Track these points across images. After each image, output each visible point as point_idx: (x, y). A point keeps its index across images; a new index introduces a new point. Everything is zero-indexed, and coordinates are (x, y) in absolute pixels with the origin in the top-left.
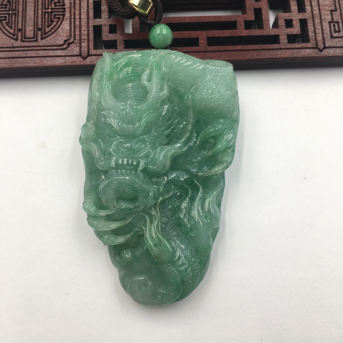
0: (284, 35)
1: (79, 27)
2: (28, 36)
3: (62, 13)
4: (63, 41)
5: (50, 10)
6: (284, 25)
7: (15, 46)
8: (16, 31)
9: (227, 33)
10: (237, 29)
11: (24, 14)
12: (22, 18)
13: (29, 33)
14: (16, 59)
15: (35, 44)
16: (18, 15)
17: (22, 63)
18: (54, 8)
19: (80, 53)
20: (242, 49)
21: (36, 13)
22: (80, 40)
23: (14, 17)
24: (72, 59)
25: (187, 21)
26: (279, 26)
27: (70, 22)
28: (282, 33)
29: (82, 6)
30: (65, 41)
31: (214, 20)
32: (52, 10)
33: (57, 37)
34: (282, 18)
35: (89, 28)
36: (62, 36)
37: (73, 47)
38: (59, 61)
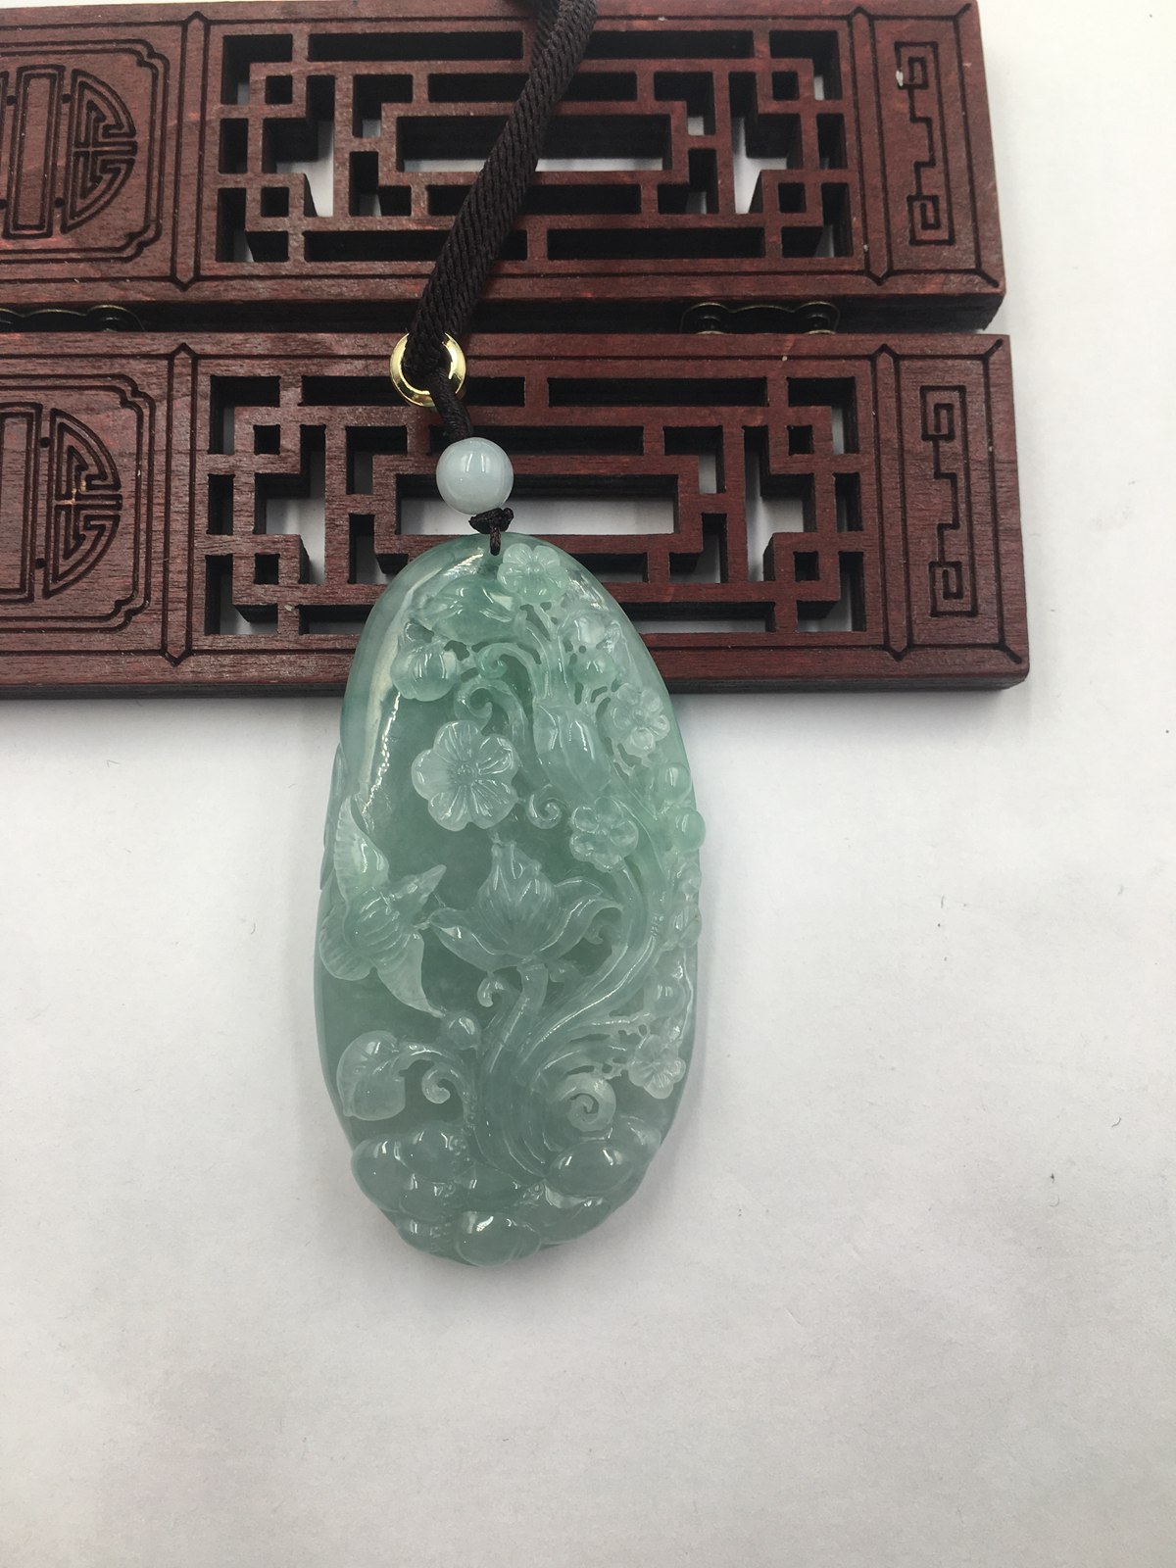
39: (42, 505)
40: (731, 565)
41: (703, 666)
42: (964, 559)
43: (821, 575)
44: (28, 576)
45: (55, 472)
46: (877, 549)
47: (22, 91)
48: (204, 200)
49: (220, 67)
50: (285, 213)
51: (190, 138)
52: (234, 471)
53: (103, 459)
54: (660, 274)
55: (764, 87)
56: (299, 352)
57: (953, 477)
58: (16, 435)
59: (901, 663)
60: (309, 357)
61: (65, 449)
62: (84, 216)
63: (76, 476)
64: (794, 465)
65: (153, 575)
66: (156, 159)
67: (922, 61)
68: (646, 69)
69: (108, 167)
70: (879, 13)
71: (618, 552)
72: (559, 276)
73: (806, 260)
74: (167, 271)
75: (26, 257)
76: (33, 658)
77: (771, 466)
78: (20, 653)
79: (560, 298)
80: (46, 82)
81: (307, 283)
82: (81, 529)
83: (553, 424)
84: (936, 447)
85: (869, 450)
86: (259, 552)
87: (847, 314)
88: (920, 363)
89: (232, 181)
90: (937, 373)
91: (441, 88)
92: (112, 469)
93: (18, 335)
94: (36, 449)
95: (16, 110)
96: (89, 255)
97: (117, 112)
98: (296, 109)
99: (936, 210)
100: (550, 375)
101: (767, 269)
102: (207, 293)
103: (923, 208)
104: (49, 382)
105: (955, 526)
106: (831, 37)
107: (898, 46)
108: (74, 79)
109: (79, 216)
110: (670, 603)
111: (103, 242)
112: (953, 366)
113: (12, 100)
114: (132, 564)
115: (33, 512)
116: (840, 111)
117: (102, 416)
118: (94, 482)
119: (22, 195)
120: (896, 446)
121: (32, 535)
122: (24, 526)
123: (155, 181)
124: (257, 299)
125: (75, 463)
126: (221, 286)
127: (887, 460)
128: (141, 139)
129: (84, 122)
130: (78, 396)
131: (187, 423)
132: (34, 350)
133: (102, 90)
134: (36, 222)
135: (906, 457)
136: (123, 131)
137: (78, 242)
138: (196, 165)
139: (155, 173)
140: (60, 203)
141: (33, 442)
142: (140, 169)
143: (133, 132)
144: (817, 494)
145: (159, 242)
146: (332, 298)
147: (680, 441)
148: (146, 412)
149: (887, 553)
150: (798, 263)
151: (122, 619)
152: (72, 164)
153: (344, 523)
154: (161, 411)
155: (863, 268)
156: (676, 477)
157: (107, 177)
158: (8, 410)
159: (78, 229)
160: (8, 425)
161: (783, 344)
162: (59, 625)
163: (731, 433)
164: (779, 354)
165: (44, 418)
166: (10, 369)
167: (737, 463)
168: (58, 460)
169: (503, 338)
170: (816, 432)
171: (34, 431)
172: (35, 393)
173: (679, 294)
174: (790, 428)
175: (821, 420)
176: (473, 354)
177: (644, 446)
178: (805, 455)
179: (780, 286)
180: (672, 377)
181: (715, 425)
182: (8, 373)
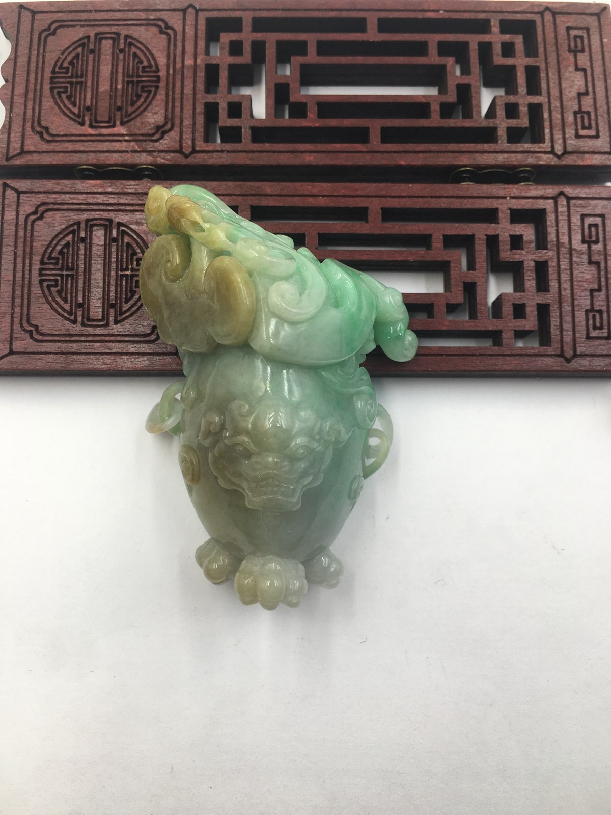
39: (113, 273)
40: (479, 310)
41: (464, 365)
42: (604, 308)
43: (527, 316)
44: (106, 312)
45: (120, 256)
46: (557, 303)
47: (97, 46)
48: (197, 107)
49: (204, 35)
50: (239, 116)
51: (188, 74)
54: (441, 152)
55: (497, 49)
56: (248, 193)
57: (598, 264)
58: (99, 236)
59: (570, 364)
60: (254, 195)
61: (125, 244)
62: (133, 116)
63: (131, 259)
64: (513, 256)
66: (171, 86)
67: (581, 37)
68: (433, 39)
69: (146, 89)
70: (558, 11)
71: (419, 303)
72: (386, 152)
73: (519, 144)
74: (177, 146)
75: (102, 138)
76: (108, 356)
77: (501, 256)
78: (102, 354)
79: (387, 165)
80: (110, 41)
81: (251, 155)
82: (134, 287)
83: (384, 233)
84: (589, 247)
85: (552, 248)
87: (541, 175)
88: (580, 202)
89: (210, 98)
90: (591, 207)
91: (324, 48)
93: (99, 181)
94: (109, 243)
95: (94, 57)
96: (134, 137)
97: (149, 59)
98: (246, 58)
99: (589, 119)
100: (382, 206)
101: (498, 150)
102: (198, 160)
103: (582, 118)
104: (116, 208)
105: (599, 290)
106: (532, 23)
107: (568, 29)
108: (125, 40)
109: (130, 115)
110: (446, 330)
111: (144, 131)
112: (596, 204)
113: (92, 51)
115: (108, 278)
116: (538, 64)
117: (144, 227)
118: (140, 262)
119: (99, 104)
120: (568, 246)
121: (108, 290)
122: (104, 285)
123: (170, 97)
124: (226, 163)
125: (130, 252)
126: (205, 156)
127: (563, 253)
128: (162, 73)
129: (131, 65)
130: (131, 215)
132: (110, 190)
133: (141, 46)
134: (107, 119)
135: (573, 252)
136: (152, 70)
137: (129, 130)
138: (192, 89)
139: (170, 93)
140: (119, 109)
141: (108, 239)
142: (162, 92)
143: (158, 70)
144: (525, 272)
145: (173, 132)
146: (265, 163)
147: (451, 241)
149: (562, 305)
150: (514, 147)
151: (155, 336)
152: (125, 87)
155: (550, 150)
156: (449, 262)
157: (145, 95)
158: (95, 222)
159: (129, 124)
160: (95, 231)
161: (507, 190)
162: (123, 338)
163: (480, 238)
164: (505, 196)
165: (113, 226)
166: (95, 200)
167: (482, 254)
168: (121, 250)
169: (357, 185)
170: (525, 238)
171: (108, 234)
172: (108, 213)
173: (451, 163)
174: (510, 236)
175: (527, 232)
176: (341, 194)
177: (433, 246)
178: (519, 251)
179: (506, 159)
180: (447, 207)
181: (471, 234)
182: (94, 202)
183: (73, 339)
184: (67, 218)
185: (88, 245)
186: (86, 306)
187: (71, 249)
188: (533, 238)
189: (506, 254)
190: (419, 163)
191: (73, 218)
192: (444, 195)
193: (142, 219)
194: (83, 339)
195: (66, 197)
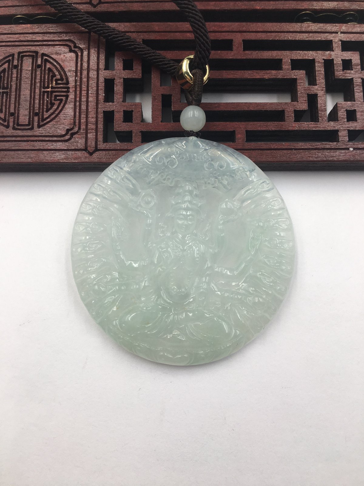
0: (345, 130)
1: (85, 113)
2: (21, 122)
3: (65, 94)
4: (65, 130)
5: (50, 89)
6: (344, 117)
7: (5, 134)
8: (7, 115)
9: (272, 126)
10: (285, 121)
11: (18, 93)
12: (16, 98)
13: (24, 119)
14: (6, 152)
15: (29, 133)
16: (10, 95)
17: (13, 158)
18: (55, 86)
19: (86, 146)
20: (289, 147)
21: (33, 93)
22: (87, 129)
23: (5, 97)
24: (74, 155)
25: (222, 108)
26: (339, 118)
27: (75, 105)
28: (341, 128)
29: (90, 85)
30: (68, 130)
31: (256, 109)
32: (53, 90)
33: (57, 125)
34: (342, 108)
35: (98, 115)
36: (63, 124)
37: (77, 139)
38: (59, 156)
39: (37, 91)
40: (319, 115)
43: (357, 119)
44: (31, 119)
45: (43, 78)
52: (114, 77)
53: (62, 73)
56: (141, 30)
58: (27, 64)
60: (145, 32)
61: (47, 69)
63: (51, 80)
64: (344, 75)
65: (82, 118)
71: (274, 110)
74: (88, 0)
76: (33, 152)
77: (336, 74)
78: (28, 150)
79: (246, 9)
82: (53, 100)
83: (245, 58)
86: (125, 110)
92: (65, 76)
93: (30, 25)
94: (35, 69)
100: (244, 39)
102: (103, 9)
104: (41, 43)
114: (73, 114)
115: (34, 94)
117: (62, 56)
118: (58, 82)
121: (33, 103)
122: (30, 99)
124: (124, 10)
125: (51, 75)
126: (109, 5)
130: (53, 48)
131: (96, 58)
132: (37, 31)
141: (34, 66)
144: (355, 86)
146: (153, 9)
147: (296, 64)
148: (79, 54)
151: (69, 137)
153: (160, 98)
154: (85, 53)
156: (296, 80)
158: (25, 54)
160: (25, 60)
161: (337, 27)
162: (44, 139)
163: (319, 62)
164: (337, 31)
165: (39, 57)
166: (27, 38)
167: (321, 74)
168: (44, 72)
169: (224, 24)
170: (354, 62)
171: (35, 62)
172: (35, 47)
173: (295, 8)
174: (342, 60)
175: (355, 57)
176: (211, 30)
177: (283, 67)
178: (349, 71)
179: (335, 5)
180: (293, 39)
181: (311, 59)
182: (24, 40)
183: (5, 139)
184: (5, 52)
185: (19, 70)
186: (16, 115)
187: (6, 73)
188: (359, 61)
189: (339, 73)
190: (271, 8)
191: (8, 51)
192: (291, 30)
193: (59, 50)
194: (14, 139)
195: (4, 38)
